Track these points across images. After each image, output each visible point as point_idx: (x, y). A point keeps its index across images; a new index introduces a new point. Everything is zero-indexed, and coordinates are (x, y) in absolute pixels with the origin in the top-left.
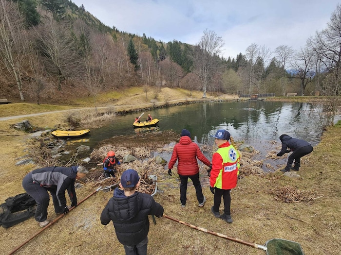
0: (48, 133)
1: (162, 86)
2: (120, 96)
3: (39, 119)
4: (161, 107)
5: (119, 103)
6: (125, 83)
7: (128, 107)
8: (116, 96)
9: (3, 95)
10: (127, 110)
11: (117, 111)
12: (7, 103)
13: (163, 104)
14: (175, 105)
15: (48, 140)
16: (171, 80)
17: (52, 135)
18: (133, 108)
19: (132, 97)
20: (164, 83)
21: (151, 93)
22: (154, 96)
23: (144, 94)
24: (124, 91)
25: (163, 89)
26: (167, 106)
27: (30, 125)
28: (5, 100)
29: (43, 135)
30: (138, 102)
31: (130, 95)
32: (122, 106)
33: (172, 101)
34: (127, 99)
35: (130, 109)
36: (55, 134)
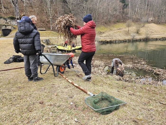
0: (55, 47)
1: (148, 22)
2: (106, 29)
3: (54, 40)
4: (140, 40)
5: (104, 35)
6: (113, 20)
7: (109, 38)
8: (103, 30)
9: (44, 27)
10: (108, 40)
11: (100, 40)
12: (44, 30)
13: (143, 38)
14: (156, 39)
15: (54, 50)
16: (159, 16)
17: (57, 48)
18: (113, 39)
19: (115, 31)
20: (151, 19)
21: (133, 28)
22: (135, 31)
23: (127, 29)
24: (110, 26)
25: (147, 25)
26: (146, 40)
27: (50, 42)
28: (44, 29)
29: (53, 47)
30: (120, 35)
31: (114, 29)
32: (105, 37)
33: (154, 36)
34: (111, 33)
35: (110, 40)
36: (58, 48)
